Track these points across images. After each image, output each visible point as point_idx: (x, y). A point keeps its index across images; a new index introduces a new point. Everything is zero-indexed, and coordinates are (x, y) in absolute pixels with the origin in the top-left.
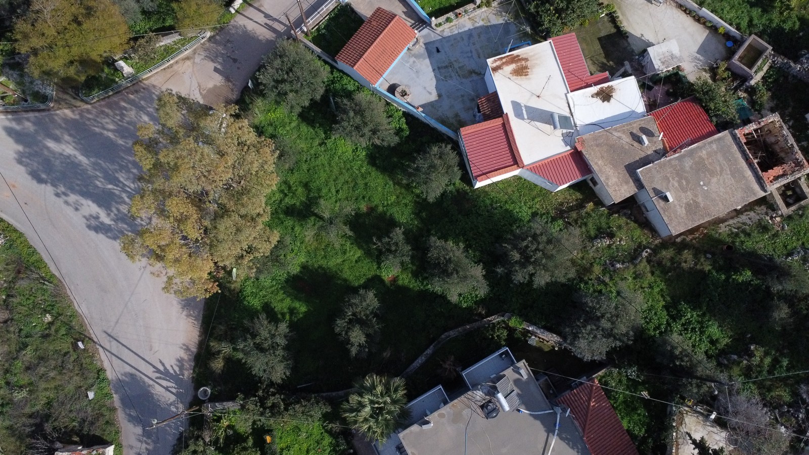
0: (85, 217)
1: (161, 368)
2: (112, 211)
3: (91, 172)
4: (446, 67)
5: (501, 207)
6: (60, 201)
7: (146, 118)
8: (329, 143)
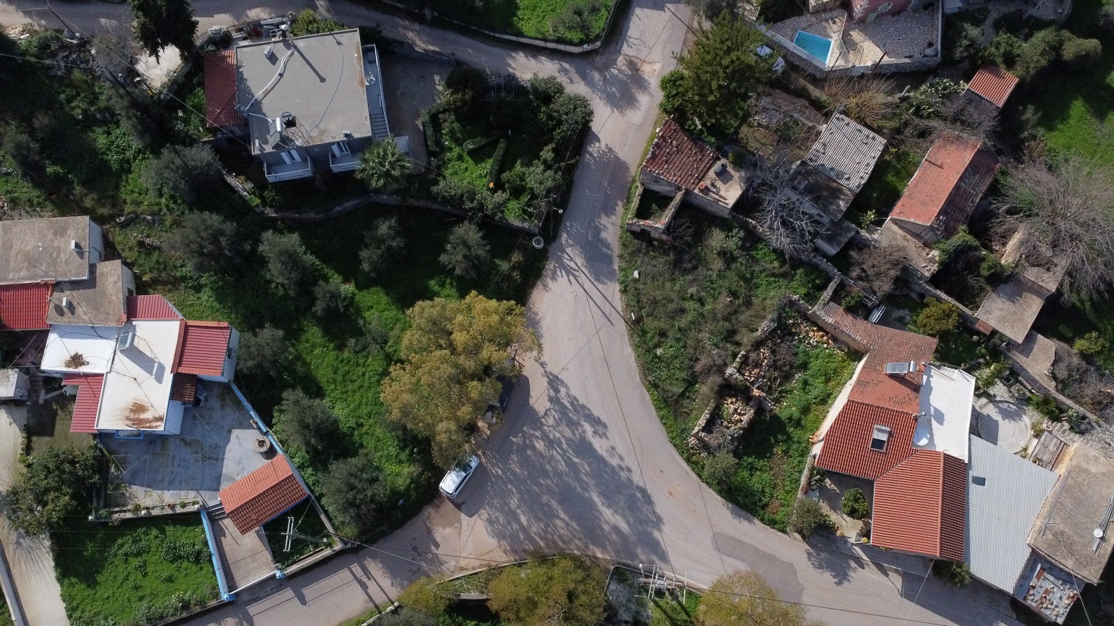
0: (607, 438)
1: (571, 277)
2: (580, 434)
3: (591, 482)
4: (210, 458)
5: (224, 307)
6: (629, 462)
7: (523, 519)
8: (352, 423)
